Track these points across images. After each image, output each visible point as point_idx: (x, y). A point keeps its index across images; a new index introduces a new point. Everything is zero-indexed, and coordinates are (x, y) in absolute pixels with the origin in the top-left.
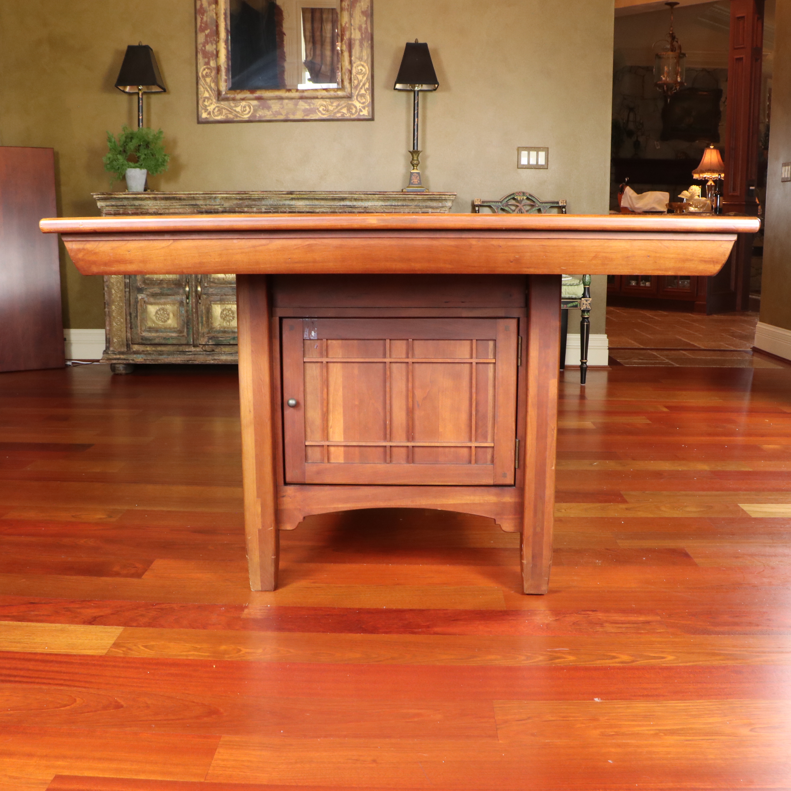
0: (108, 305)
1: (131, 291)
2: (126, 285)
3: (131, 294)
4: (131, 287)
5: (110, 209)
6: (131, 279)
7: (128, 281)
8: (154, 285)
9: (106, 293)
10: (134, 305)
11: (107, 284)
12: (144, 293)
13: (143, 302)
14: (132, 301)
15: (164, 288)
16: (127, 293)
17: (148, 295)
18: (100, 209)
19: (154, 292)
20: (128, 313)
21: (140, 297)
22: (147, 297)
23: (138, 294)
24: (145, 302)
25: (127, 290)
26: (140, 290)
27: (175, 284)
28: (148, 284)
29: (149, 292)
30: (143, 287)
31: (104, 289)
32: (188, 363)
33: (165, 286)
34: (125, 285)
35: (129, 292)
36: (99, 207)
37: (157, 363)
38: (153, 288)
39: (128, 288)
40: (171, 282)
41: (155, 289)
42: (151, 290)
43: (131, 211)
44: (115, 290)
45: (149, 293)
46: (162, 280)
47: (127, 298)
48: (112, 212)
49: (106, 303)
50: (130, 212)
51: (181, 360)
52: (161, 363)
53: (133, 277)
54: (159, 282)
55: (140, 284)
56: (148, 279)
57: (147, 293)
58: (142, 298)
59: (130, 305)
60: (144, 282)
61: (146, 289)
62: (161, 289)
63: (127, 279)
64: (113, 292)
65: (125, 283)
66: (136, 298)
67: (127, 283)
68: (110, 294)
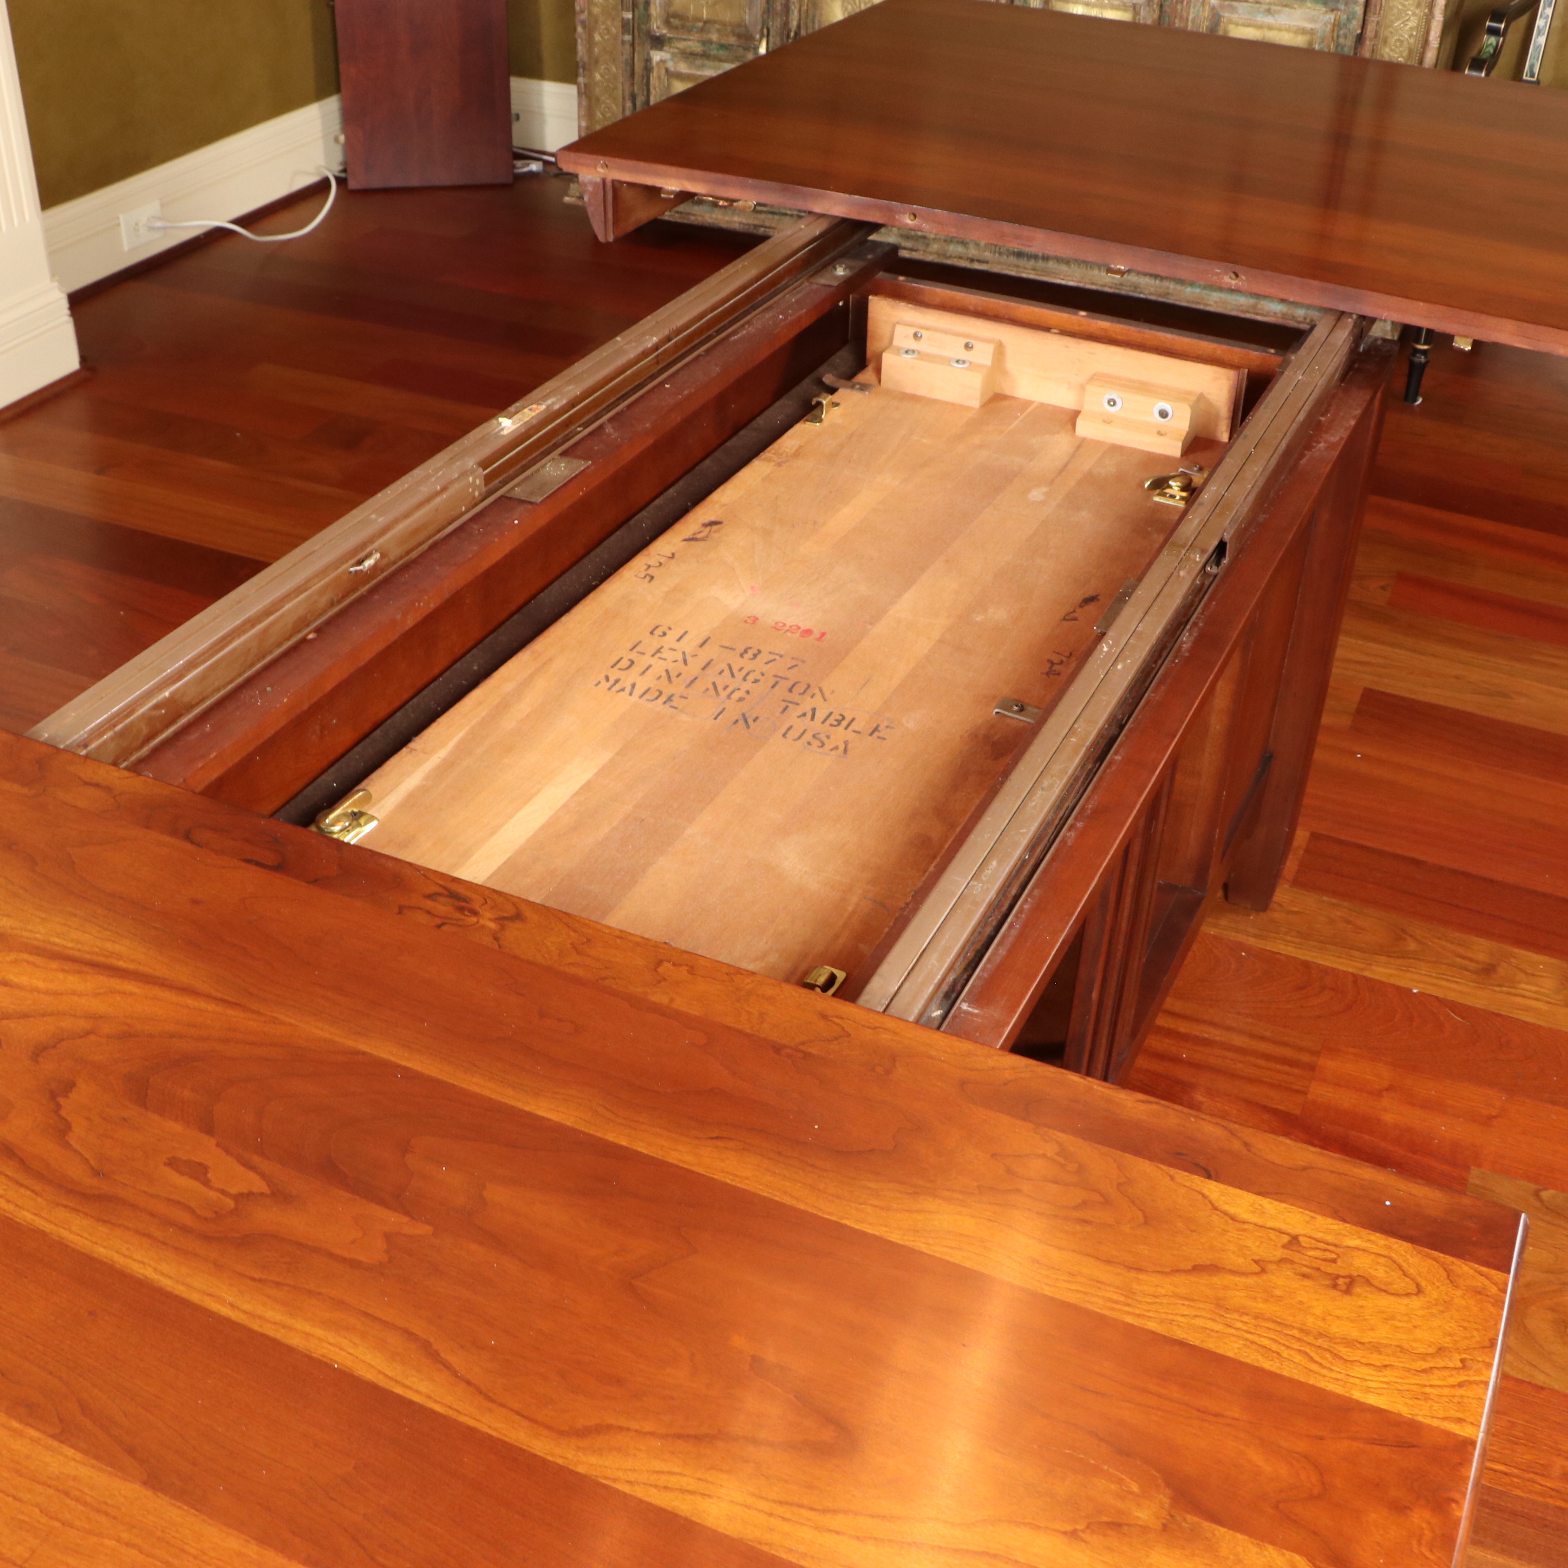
0: (584, 68)
1: (637, 41)
2: (625, 26)
3: (637, 49)
4: (636, 32)
6: (636, 12)
7: (629, 15)
8: (690, 31)
9: (579, 41)
10: (643, 77)
11: (583, 17)
12: (666, 48)
13: (663, 71)
14: (639, 66)
15: (711, 42)
16: (627, 46)
17: (674, 55)
19: (688, 51)
20: (627, 93)
21: (657, 56)
22: (672, 59)
23: (651, 49)
24: (667, 70)
25: (628, 38)
26: (659, 42)
27: (739, 36)
28: (676, 28)
29: (677, 48)
30: (664, 36)
31: (575, 30)
32: (755, 231)
33: (714, 37)
34: (623, 26)
35: (633, 44)
37: (685, 221)
38: (685, 40)
39: (629, 34)
40: (729, 29)
41: (690, 43)
42: (681, 45)
44: (600, 34)
45: (676, 51)
46: (706, 22)
47: (625, 57)
49: (581, 64)
51: (740, 223)
52: (696, 223)
53: (641, 7)
54: (700, 24)
55: (657, 27)
56: (675, 15)
57: (672, 50)
58: (663, 62)
59: (632, 74)
60: (667, 23)
61: (670, 39)
62: (704, 43)
63: (628, 10)
64: (597, 37)
65: (623, 19)
66: (648, 60)
67: (628, 20)
68: (590, 42)
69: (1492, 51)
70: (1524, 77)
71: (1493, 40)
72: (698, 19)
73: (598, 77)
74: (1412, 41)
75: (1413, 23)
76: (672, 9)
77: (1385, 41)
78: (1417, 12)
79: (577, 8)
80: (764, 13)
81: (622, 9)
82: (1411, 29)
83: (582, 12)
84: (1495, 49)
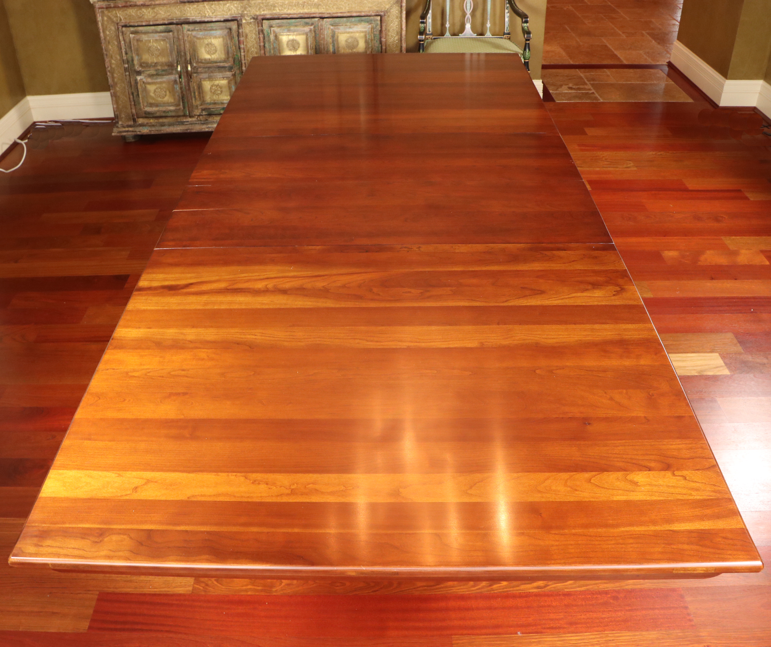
1: (131, 74)
2: (126, 70)
3: (131, 76)
4: (130, 70)
5: (102, 4)
6: (129, 64)
7: (127, 66)
8: (150, 67)
9: (109, 78)
10: (135, 86)
11: (109, 69)
12: (142, 74)
13: (142, 83)
14: (133, 83)
15: (159, 70)
16: (128, 77)
17: (145, 77)
18: (92, 4)
19: (151, 74)
20: (130, 93)
21: (139, 78)
22: (145, 78)
23: (137, 76)
24: (144, 82)
25: (127, 73)
26: (139, 73)
27: (168, 66)
28: (145, 67)
29: (146, 74)
30: (141, 70)
31: (107, 74)
32: (186, 132)
33: (159, 68)
34: (125, 70)
35: (129, 75)
36: (92, 3)
37: (160, 133)
38: (149, 70)
40: (165, 64)
41: (151, 71)
42: (148, 72)
43: (121, 4)
46: (156, 63)
47: (127, 80)
48: (104, 6)
49: (111, 86)
50: (120, 6)
51: (180, 130)
52: (164, 133)
53: (131, 62)
54: (154, 64)
55: (138, 68)
56: (144, 63)
57: (145, 75)
58: (141, 79)
59: (131, 86)
60: (141, 65)
61: (143, 71)
62: (156, 70)
63: (126, 64)
64: (115, 75)
65: (124, 67)
66: (136, 80)
67: (127, 67)
68: (113, 78)
69: (423, 28)
70: (428, 33)
71: (423, 25)
72: (152, 63)
73: (118, 89)
74: (397, 29)
75: (396, 23)
76: (143, 61)
77: (389, 31)
78: (397, 20)
79: (107, 66)
80: (177, 56)
81: (124, 63)
82: (396, 25)
83: (108, 67)
84: (424, 28)
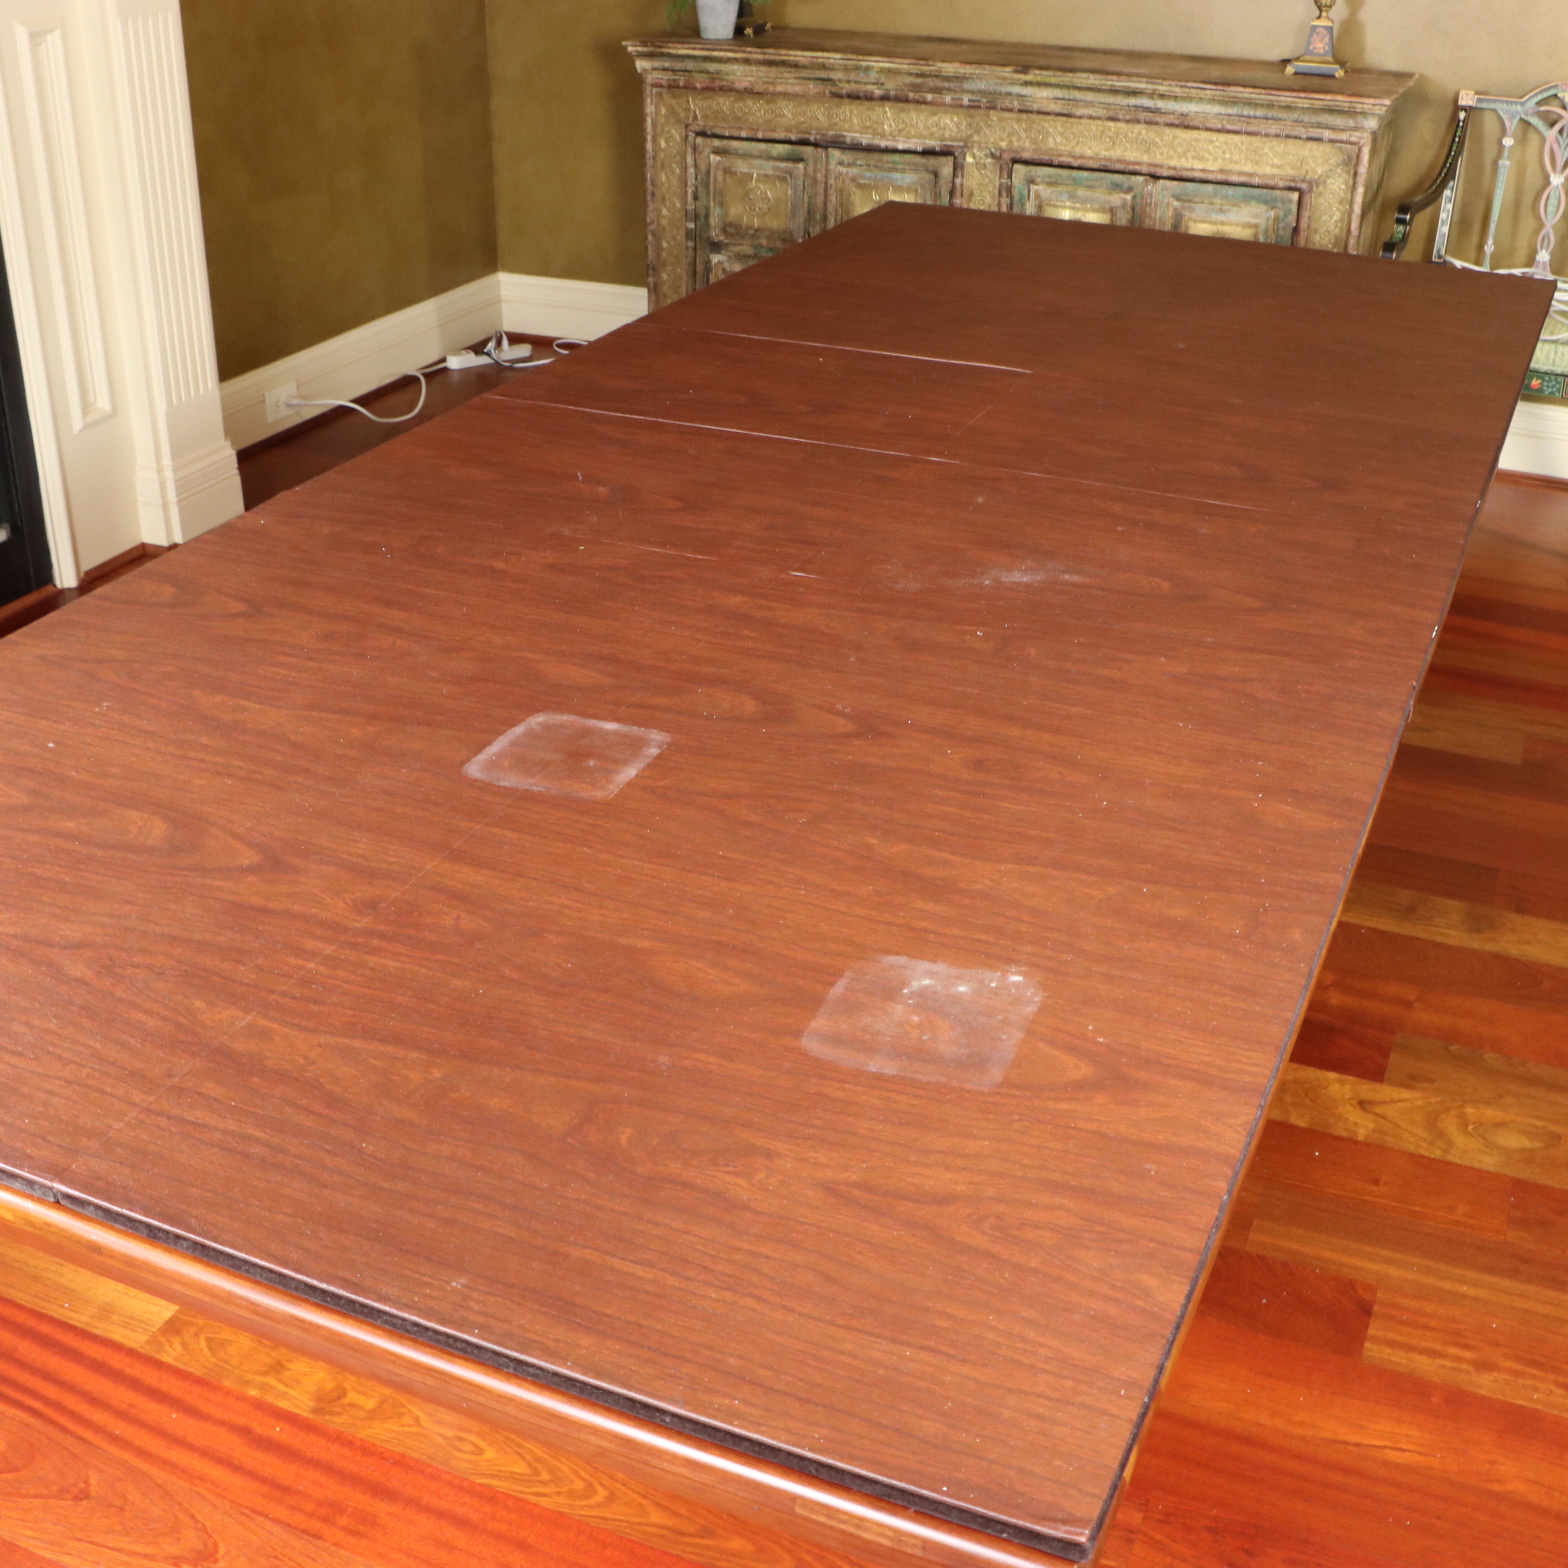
0: (653, 269)
1: (698, 246)
2: (689, 235)
3: (698, 253)
4: (698, 239)
5: (660, 76)
6: (698, 223)
7: (692, 226)
8: (743, 237)
9: (650, 247)
10: (703, 276)
11: (653, 227)
12: (723, 252)
13: (719, 267)
14: (700, 268)
15: (761, 246)
16: (691, 251)
17: (729, 257)
18: (641, 75)
19: (742, 253)
20: (690, 290)
21: (715, 258)
22: (728, 261)
23: (711, 252)
24: (724, 270)
25: (691, 244)
26: (716, 247)
27: (784, 241)
28: (732, 235)
29: (733, 252)
30: (721, 242)
31: (646, 238)
33: (764, 242)
34: (687, 234)
35: (695, 249)
36: (639, 71)
38: (739, 245)
39: (692, 240)
40: (776, 235)
41: (744, 247)
42: (736, 249)
43: (701, 83)
44: (667, 242)
45: (731, 254)
46: (756, 230)
47: (689, 260)
48: (664, 83)
49: (651, 266)
50: (698, 86)
53: (702, 218)
54: (752, 232)
55: (716, 234)
56: (731, 225)
57: (728, 253)
58: (720, 263)
59: (695, 274)
60: (724, 231)
61: (727, 244)
62: (755, 247)
63: (691, 221)
64: (665, 244)
65: (687, 228)
66: (708, 262)
67: (691, 229)
68: (659, 248)
69: (1400, 236)
71: (1401, 228)
72: (749, 228)
73: (665, 276)
74: (1338, 230)
75: (1337, 216)
76: (729, 220)
77: (1316, 231)
78: (1341, 207)
79: (648, 220)
80: (805, 222)
81: (686, 220)
82: (1336, 222)
83: (652, 223)
84: (1404, 235)
